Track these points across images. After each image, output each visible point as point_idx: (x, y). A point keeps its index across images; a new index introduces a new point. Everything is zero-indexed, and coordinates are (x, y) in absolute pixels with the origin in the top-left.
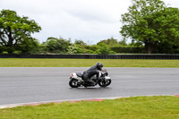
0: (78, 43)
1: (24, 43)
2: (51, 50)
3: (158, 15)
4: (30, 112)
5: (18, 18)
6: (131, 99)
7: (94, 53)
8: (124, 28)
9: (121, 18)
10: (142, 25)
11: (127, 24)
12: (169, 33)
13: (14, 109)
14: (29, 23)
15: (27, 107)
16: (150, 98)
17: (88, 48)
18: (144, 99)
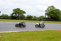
0: (34, 17)
1: (22, 16)
2: (28, 18)
3: (54, 11)
4: (23, 33)
5: (21, 10)
6: (47, 31)
7: (38, 19)
8: (46, 13)
9: (45, 11)
10: (50, 13)
11: (47, 12)
12: (56, 15)
13: (19, 32)
14: (23, 11)
15: (22, 32)
16: (52, 31)
17: (37, 18)
18: (50, 31)
